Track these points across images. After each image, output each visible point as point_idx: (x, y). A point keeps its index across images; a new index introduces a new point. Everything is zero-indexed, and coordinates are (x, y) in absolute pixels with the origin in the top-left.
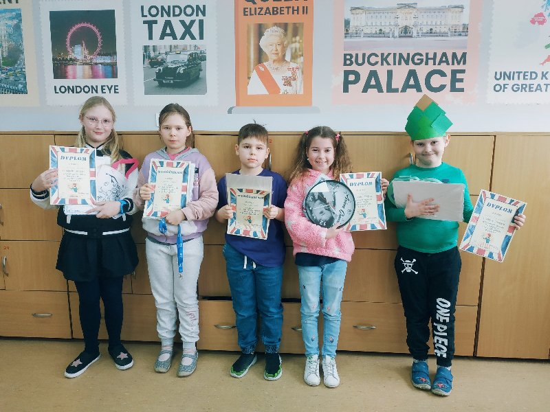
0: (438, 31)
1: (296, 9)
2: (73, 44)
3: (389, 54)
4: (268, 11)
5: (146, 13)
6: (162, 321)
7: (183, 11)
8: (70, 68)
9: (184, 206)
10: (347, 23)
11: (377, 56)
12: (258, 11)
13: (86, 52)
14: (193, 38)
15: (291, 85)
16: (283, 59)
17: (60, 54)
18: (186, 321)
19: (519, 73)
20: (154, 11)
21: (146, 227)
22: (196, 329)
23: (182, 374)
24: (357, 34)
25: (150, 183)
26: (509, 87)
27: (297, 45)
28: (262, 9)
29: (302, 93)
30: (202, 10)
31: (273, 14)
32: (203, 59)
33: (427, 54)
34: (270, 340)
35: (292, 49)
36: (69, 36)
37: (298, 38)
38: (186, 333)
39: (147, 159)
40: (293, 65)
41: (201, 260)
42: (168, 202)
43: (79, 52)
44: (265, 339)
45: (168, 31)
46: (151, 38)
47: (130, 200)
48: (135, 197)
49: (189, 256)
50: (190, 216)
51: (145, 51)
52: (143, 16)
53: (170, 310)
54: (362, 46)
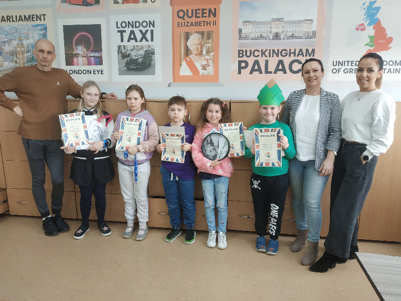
0: (297, 36)
1: (209, 22)
2: (77, 44)
3: (266, 50)
4: (192, 24)
5: (119, 26)
6: (128, 209)
7: (141, 24)
8: (75, 59)
9: (139, 144)
10: (240, 31)
11: (259, 51)
12: (186, 24)
13: (85, 50)
14: (147, 40)
15: (206, 69)
16: (201, 53)
17: (69, 51)
18: (141, 210)
19: (348, 62)
20: (124, 25)
21: (118, 155)
22: (146, 214)
23: (138, 239)
24: (246, 38)
25: (120, 130)
26: (342, 70)
27: (210, 45)
28: (188, 22)
29: (213, 74)
30: (152, 24)
31: (195, 26)
32: (153, 53)
33: (290, 50)
34: (188, 222)
35: (207, 47)
36: (74, 40)
37: (210, 41)
38: (140, 216)
39: (119, 115)
40: (207, 57)
41: (149, 175)
42: (130, 141)
43: (80, 50)
44: (185, 221)
45: (132, 36)
46: (122, 41)
47: (109, 140)
48: (112, 138)
49: (141, 172)
50: (142, 150)
51: (119, 49)
52: (117, 27)
53: (132, 202)
54: (249, 45)
